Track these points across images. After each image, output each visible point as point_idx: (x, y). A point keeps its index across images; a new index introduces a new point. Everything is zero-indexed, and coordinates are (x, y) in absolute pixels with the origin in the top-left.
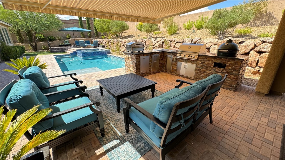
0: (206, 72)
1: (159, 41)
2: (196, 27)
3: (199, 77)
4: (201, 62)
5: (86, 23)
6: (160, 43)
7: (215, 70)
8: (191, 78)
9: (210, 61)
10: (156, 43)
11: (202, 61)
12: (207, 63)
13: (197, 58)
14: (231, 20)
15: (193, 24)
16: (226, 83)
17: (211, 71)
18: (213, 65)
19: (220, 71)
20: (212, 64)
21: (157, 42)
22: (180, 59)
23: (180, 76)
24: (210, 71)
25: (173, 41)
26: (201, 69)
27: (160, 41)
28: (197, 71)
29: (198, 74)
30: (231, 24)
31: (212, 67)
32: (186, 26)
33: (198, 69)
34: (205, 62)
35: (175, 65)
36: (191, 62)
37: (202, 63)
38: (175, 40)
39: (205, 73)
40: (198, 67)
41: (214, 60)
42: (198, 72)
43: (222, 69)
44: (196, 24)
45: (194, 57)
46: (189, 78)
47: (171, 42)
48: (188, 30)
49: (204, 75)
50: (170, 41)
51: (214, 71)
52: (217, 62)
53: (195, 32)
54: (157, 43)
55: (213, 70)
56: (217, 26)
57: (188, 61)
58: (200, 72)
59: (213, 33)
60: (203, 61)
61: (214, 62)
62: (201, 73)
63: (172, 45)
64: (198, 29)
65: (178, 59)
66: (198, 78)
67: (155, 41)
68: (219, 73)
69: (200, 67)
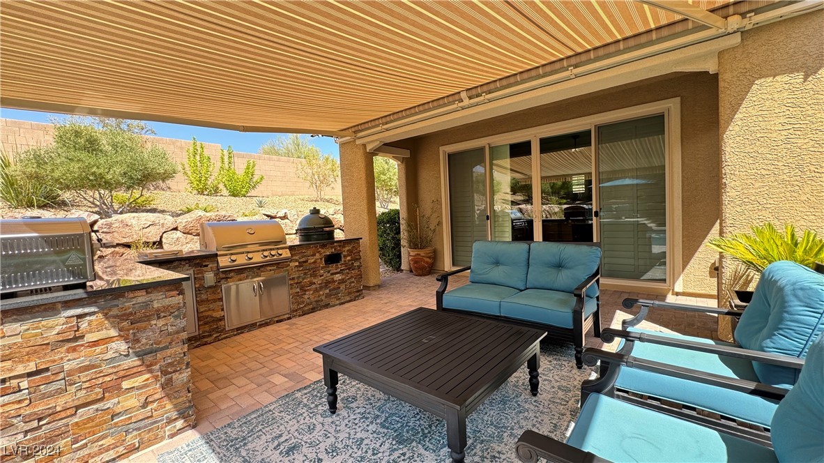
0: (315, 283)
3: (303, 302)
4: (299, 263)
7: (329, 272)
8: (282, 318)
9: (317, 254)
11: (302, 260)
12: (313, 260)
13: (288, 255)
16: (351, 288)
17: (323, 275)
18: (324, 263)
19: (338, 270)
20: (321, 259)
22: (232, 274)
23: (242, 333)
24: (321, 276)
26: (301, 280)
28: (294, 291)
29: (298, 296)
31: (322, 268)
33: (296, 283)
34: (306, 261)
36: (271, 270)
37: (301, 264)
39: (314, 286)
40: (293, 279)
41: (322, 251)
42: (298, 290)
43: (338, 265)
46: (276, 319)
49: (311, 292)
51: (329, 274)
52: (328, 253)
55: (326, 273)
57: (262, 272)
58: (302, 288)
60: (304, 260)
61: (324, 254)
62: (306, 291)
65: (224, 276)
66: (301, 306)
68: (337, 276)
69: (299, 277)
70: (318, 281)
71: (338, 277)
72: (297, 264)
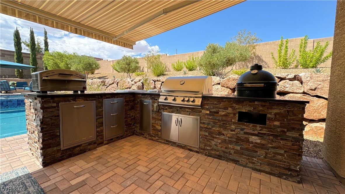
0: (224, 135)
1: (137, 82)
2: (187, 68)
3: (210, 146)
4: (210, 112)
5: (29, 57)
6: (140, 84)
7: (242, 130)
8: (192, 149)
9: (230, 109)
10: (133, 85)
11: (212, 110)
12: (223, 113)
13: (200, 104)
14: (229, 55)
15: (184, 65)
16: (275, 160)
17: (234, 131)
18: (237, 119)
19: (256, 132)
20: (235, 114)
21: (135, 83)
23: (168, 144)
24: (232, 131)
25: (158, 81)
26: (210, 127)
27: (140, 81)
28: (203, 133)
29: (206, 138)
30: (229, 60)
31: (234, 123)
32: (176, 66)
33: (206, 128)
34: (217, 112)
35: (158, 120)
36: (188, 112)
37: (212, 113)
38: (160, 80)
39: (222, 137)
40: (204, 123)
41: (237, 106)
42: (207, 134)
43: (258, 127)
44: (186, 65)
45: (194, 101)
46: (189, 147)
47: (155, 82)
48: (178, 71)
49: (219, 141)
50: (153, 81)
51: (242, 132)
52: (244, 111)
53: (186, 73)
54: (135, 85)
55: (239, 130)
56: (214, 63)
57: (182, 111)
58: (211, 133)
59: (208, 74)
60: (214, 110)
61: (238, 110)
62: (214, 137)
63: (156, 86)
64: (189, 71)
66: (208, 148)
67: (132, 81)
68: (253, 137)
69: (208, 124)
70: (229, 133)
71: (255, 139)
72: (208, 112)
